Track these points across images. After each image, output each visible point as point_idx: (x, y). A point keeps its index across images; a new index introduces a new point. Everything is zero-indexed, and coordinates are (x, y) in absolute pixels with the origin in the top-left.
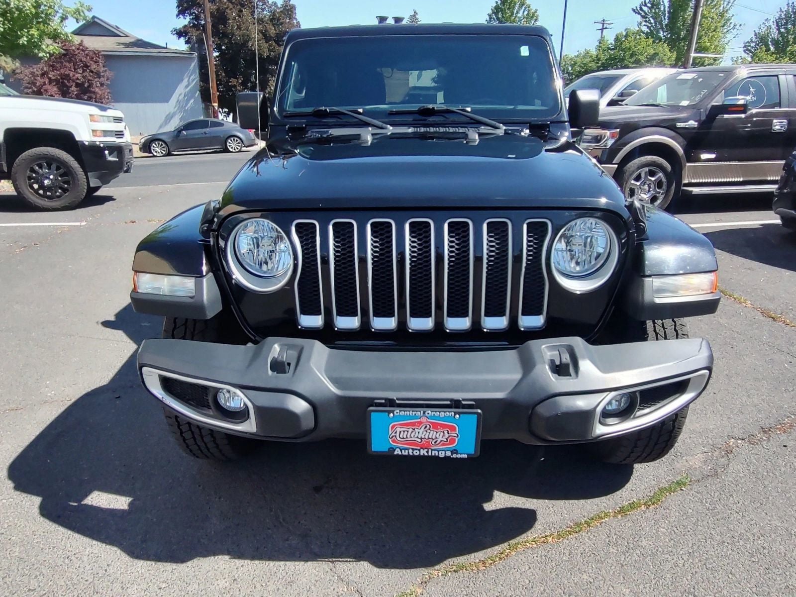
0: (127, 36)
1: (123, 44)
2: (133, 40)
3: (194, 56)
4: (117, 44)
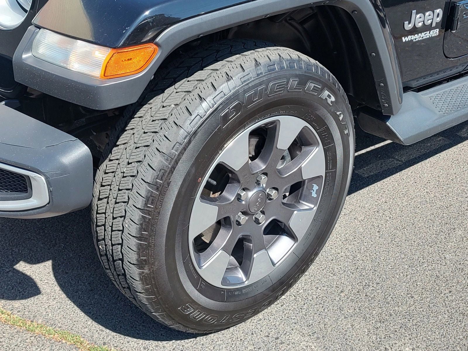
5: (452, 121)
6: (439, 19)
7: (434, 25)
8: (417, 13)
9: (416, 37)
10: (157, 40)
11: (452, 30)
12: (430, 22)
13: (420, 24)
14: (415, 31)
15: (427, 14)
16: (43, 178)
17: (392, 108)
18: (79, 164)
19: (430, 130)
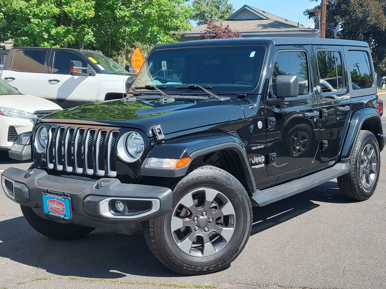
0: (268, 19)
1: (262, 25)
2: (271, 22)
3: (317, 32)
4: (258, 26)
5: (276, 199)
6: (264, 160)
7: (262, 162)
8: (256, 157)
9: (257, 167)
10: (190, 156)
11: (269, 164)
12: (260, 161)
13: (257, 161)
14: (256, 164)
15: (259, 158)
16: (159, 200)
17: (253, 190)
18: (168, 197)
19: (268, 201)
